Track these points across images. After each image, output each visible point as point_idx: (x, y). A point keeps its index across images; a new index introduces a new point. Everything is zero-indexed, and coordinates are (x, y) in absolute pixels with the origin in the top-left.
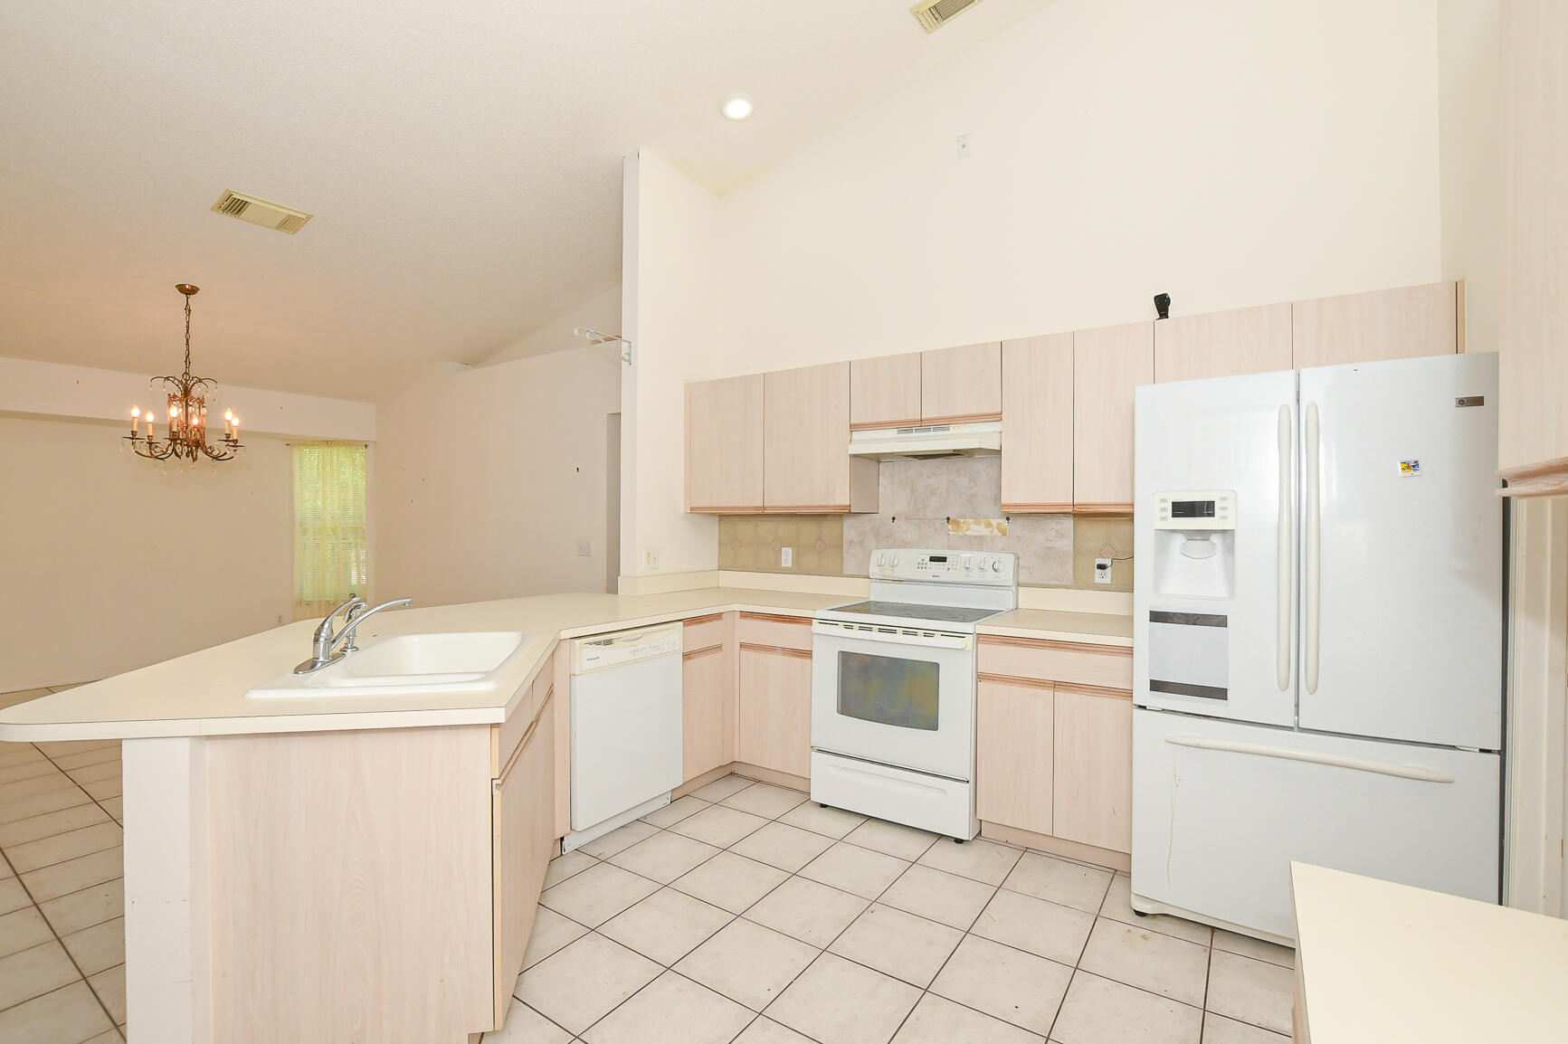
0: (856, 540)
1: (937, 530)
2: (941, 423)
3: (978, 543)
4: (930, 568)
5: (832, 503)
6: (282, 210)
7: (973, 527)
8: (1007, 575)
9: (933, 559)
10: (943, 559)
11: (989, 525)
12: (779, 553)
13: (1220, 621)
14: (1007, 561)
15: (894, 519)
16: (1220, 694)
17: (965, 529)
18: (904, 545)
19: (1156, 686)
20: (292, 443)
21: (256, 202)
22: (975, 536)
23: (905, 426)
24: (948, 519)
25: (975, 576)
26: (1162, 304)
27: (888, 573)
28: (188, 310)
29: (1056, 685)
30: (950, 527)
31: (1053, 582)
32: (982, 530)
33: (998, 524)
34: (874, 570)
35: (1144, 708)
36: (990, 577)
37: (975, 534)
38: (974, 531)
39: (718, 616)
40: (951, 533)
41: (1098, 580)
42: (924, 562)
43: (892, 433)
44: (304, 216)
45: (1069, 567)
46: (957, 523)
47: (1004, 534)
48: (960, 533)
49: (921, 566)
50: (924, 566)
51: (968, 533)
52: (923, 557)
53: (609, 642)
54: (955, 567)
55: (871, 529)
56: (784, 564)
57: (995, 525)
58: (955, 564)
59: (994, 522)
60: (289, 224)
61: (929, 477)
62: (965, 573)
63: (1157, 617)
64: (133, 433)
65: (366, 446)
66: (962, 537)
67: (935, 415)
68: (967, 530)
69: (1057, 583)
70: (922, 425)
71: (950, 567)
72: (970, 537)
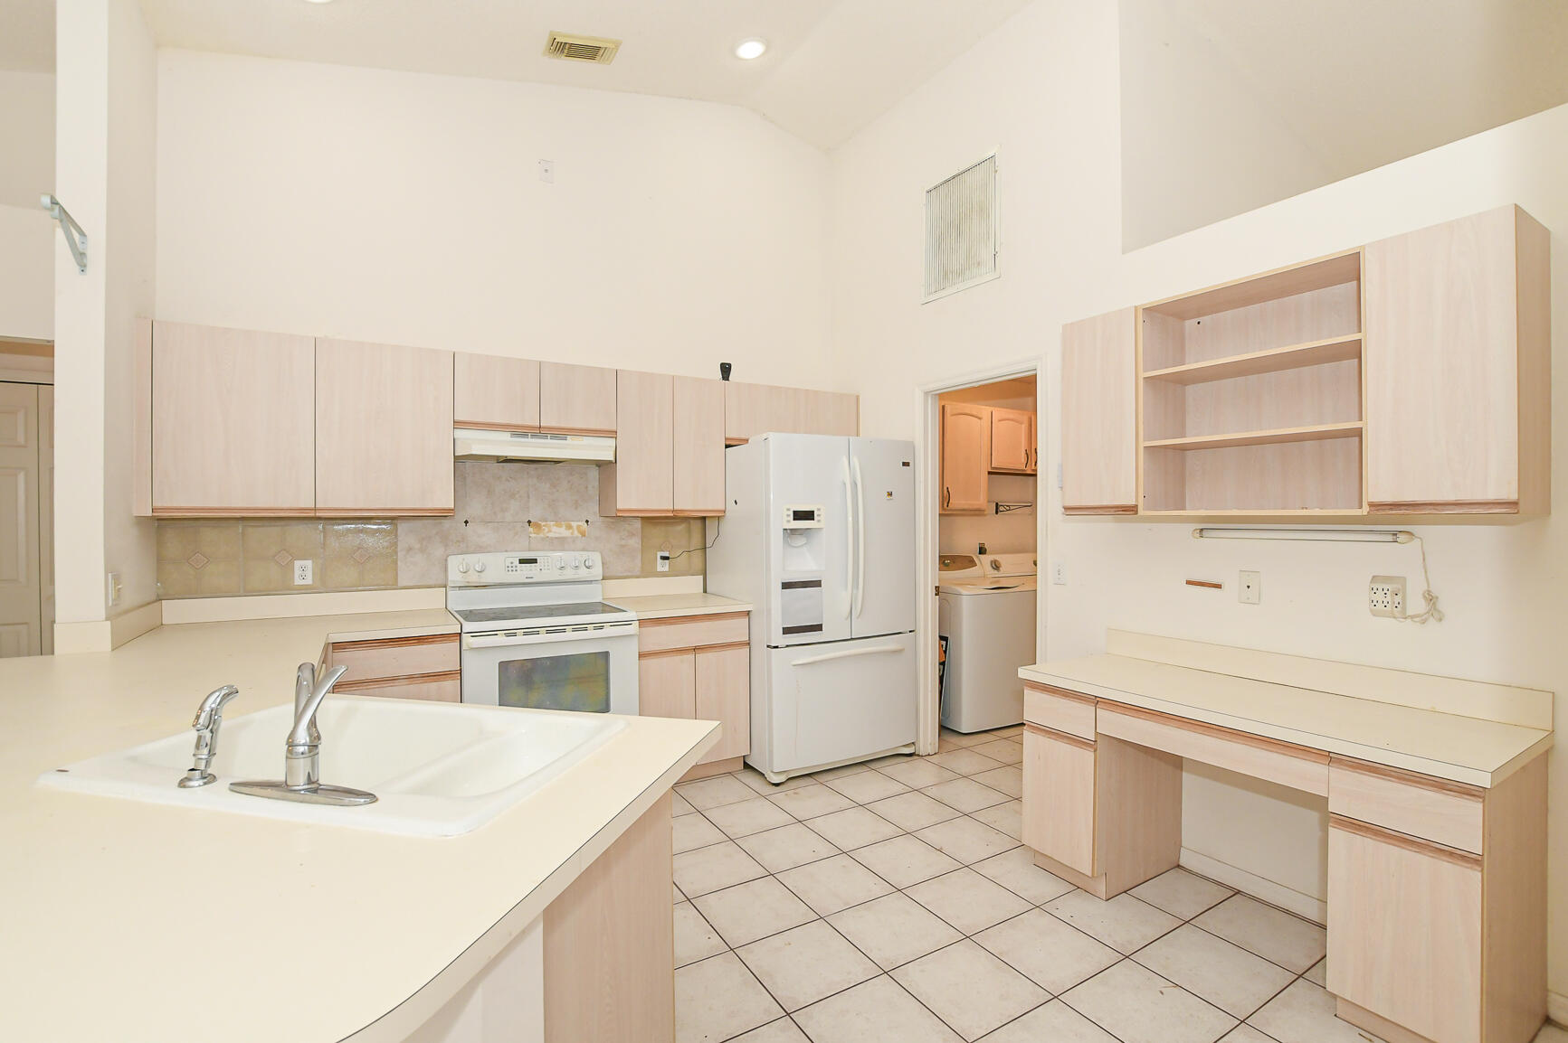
0: (416, 547)
1: (516, 534)
2: (559, 433)
3: (561, 544)
4: (521, 570)
5: (430, 506)
7: (555, 529)
8: (597, 571)
9: (522, 561)
10: (534, 561)
11: (569, 527)
12: (289, 568)
13: (817, 584)
14: (596, 558)
15: (466, 522)
16: (818, 628)
17: (547, 530)
18: (480, 549)
19: (787, 631)
22: (557, 538)
23: (520, 431)
24: (529, 522)
25: (569, 574)
26: (726, 370)
27: (474, 578)
29: (695, 649)
30: (531, 529)
31: (625, 574)
32: (562, 532)
33: (578, 527)
34: (455, 576)
35: (777, 647)
36: (583, 573)
37: (557, 535)
38: (555, 532)
40: (533, 535)
41: (659, 569)
42: (514, 565)
43: (506, 436)
45: (638, 562)
46: (538, 526)
47: (583, 535)
48: (541, 535)
49: (510, 569)
50: (514, 569)
51: (550, 535)
52: (511, 560)
54: (546, 567)
55: (437, 533)
56: (298, 581)
57: (575, 527)
59: (574, 524)
63: (786, 586)
66: (543, 539)
67: (554, 424)
68: (549, 532)
69: (629, 574)
70: (539, 432)
71: (541, 567)
72: (552, 539)
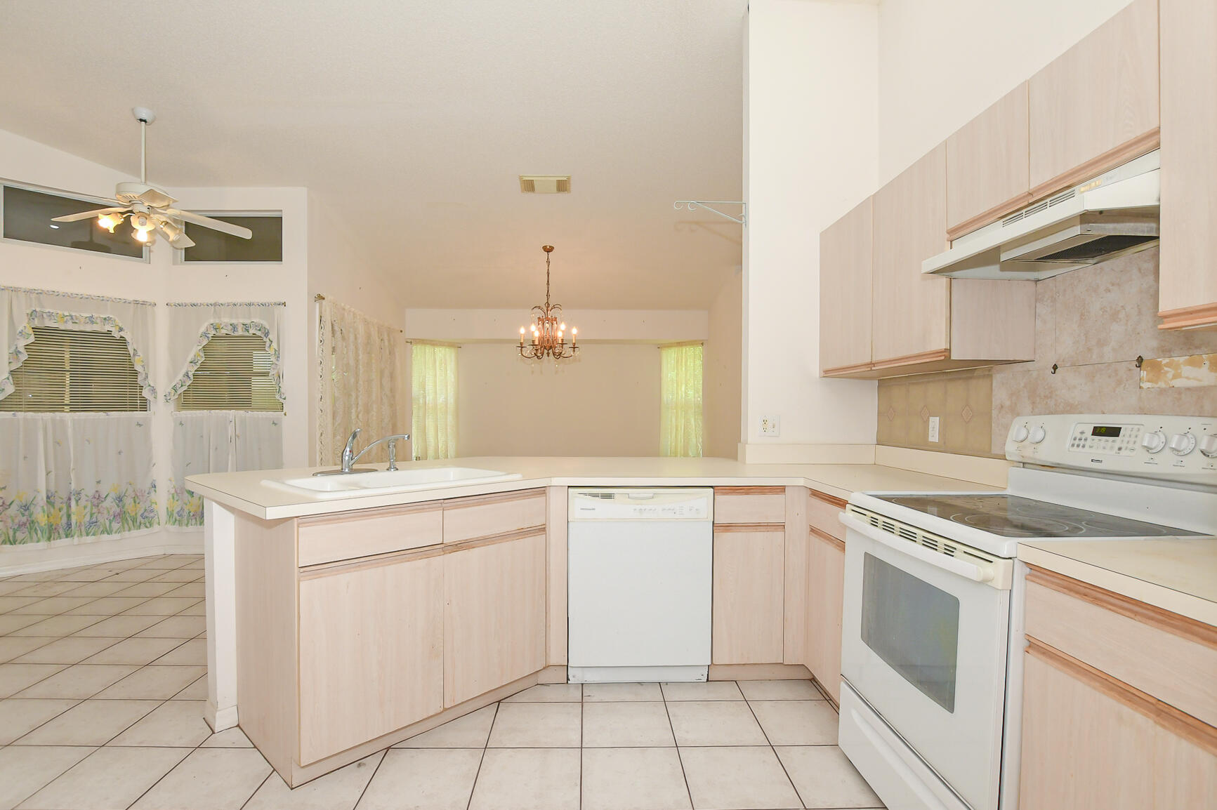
0: (1007, 403)
1: (1118, 382)
4: (1091, 447)
6: (552, 179)
7: (1187, 370)
9: (1098, 431)
10: (1114, 432)
12: (926, 422)
15: (1055, 367)
17: (1170, 375)
18: (1069, 409)
20: (660, 347)
21: (540, 179)
22: (1188, 389)
23: (1011, 213)
24: (1140, 359)
25: (1163, 464)
27: (1029, 454)
28: (548, 262)
30: (1143, 373)
32: (1203, 376)
34: (1011, 448)
37: (1190, 384)
38: (1188, 378)
39: (782, 489)
40: (1145, 385)
42: (1083, 437)
43: (996, 228)
44: (565, 179)
46: (1156, 367)
48: (1162, 385)
49: (1077, 442)
50: (1082, 443)
51: (1178, 383)
52: (1084, 427)
53: (609, 496)
54: (1130, 446)
56: (931, 438)
58: (1133, 439)
60: (562, 186)
61: (1108, 290)
62: (1147, 457)
64: (521, 344)
65: (702, 344)
66: (1162, 392)
68: (1175, 377)
70: (1033, 202)
71: (1123, 446)
72: (1179, 391)
